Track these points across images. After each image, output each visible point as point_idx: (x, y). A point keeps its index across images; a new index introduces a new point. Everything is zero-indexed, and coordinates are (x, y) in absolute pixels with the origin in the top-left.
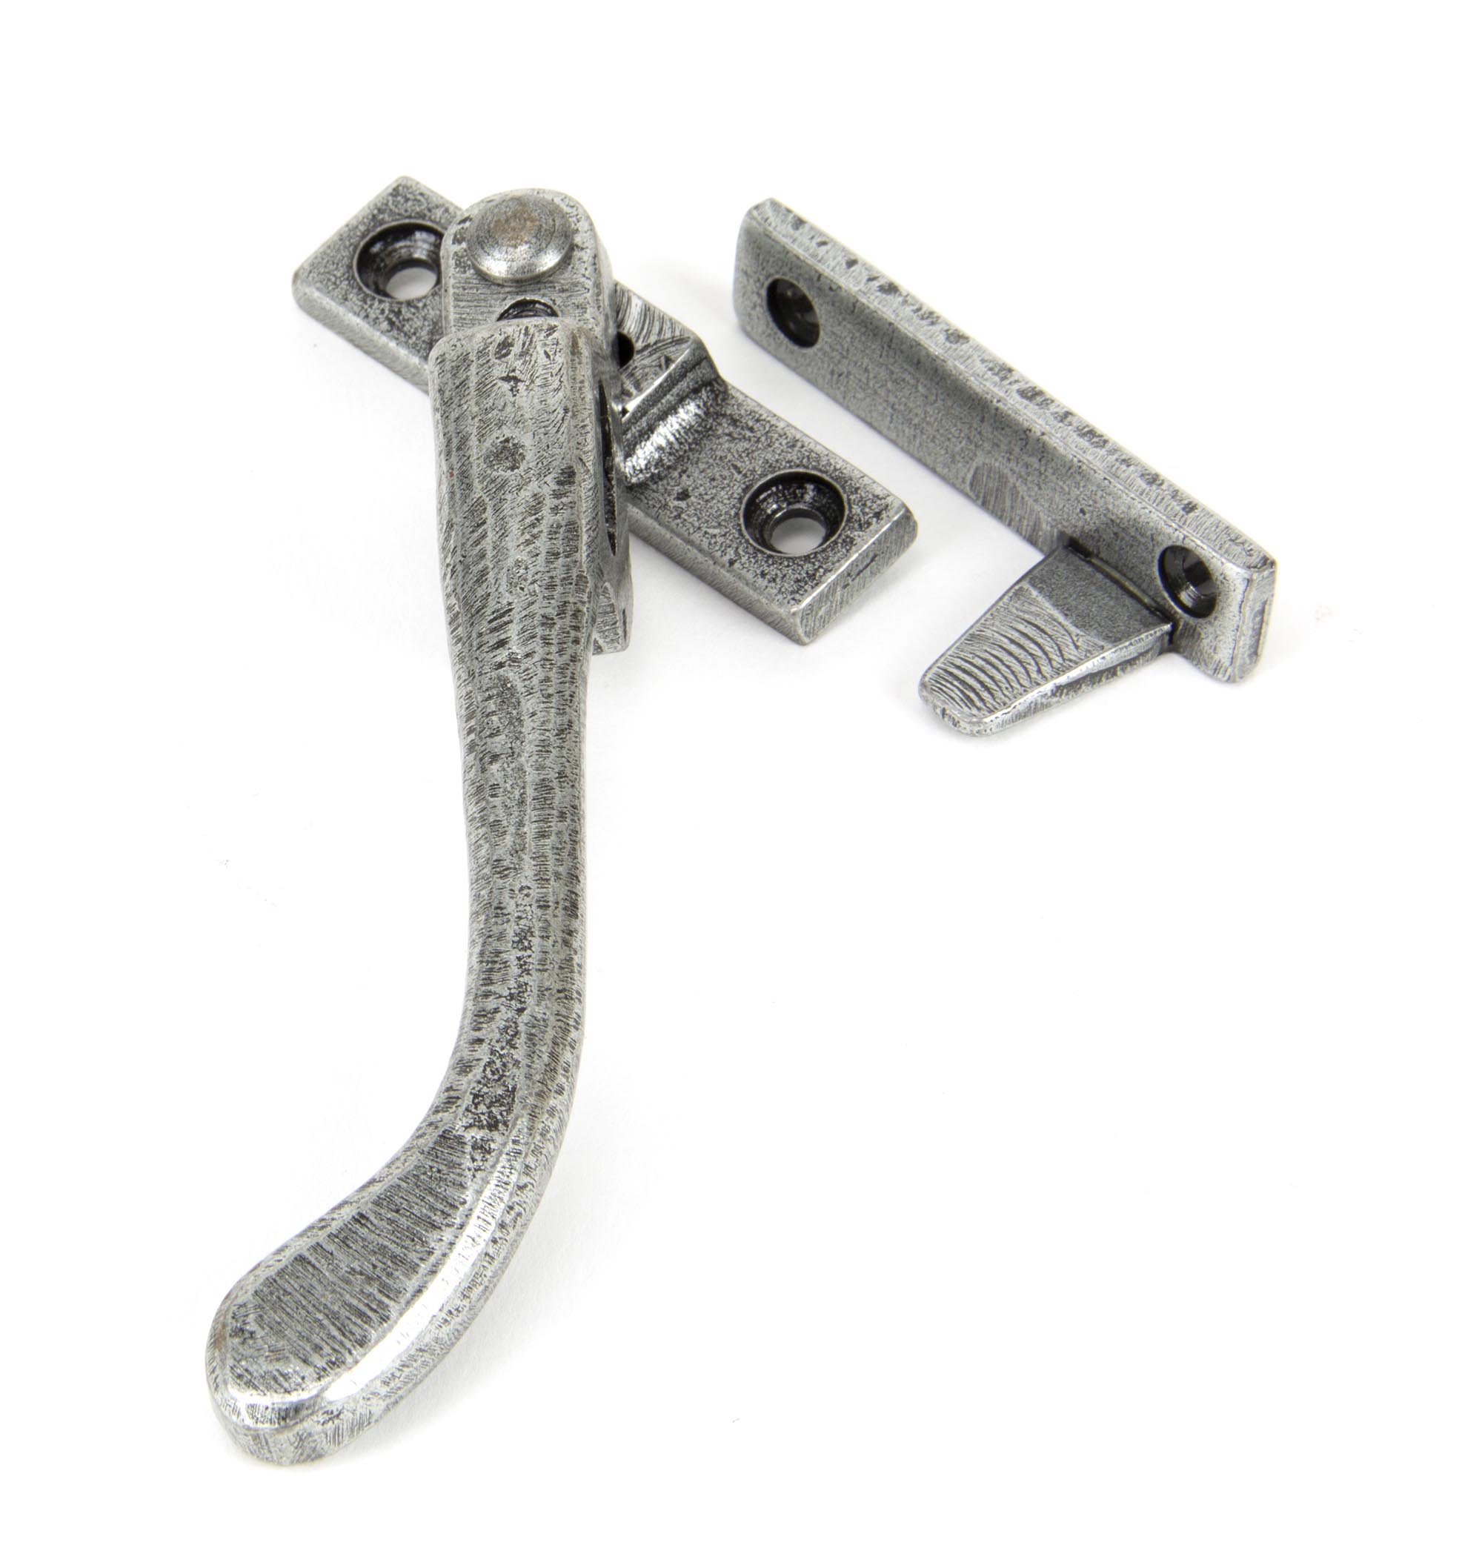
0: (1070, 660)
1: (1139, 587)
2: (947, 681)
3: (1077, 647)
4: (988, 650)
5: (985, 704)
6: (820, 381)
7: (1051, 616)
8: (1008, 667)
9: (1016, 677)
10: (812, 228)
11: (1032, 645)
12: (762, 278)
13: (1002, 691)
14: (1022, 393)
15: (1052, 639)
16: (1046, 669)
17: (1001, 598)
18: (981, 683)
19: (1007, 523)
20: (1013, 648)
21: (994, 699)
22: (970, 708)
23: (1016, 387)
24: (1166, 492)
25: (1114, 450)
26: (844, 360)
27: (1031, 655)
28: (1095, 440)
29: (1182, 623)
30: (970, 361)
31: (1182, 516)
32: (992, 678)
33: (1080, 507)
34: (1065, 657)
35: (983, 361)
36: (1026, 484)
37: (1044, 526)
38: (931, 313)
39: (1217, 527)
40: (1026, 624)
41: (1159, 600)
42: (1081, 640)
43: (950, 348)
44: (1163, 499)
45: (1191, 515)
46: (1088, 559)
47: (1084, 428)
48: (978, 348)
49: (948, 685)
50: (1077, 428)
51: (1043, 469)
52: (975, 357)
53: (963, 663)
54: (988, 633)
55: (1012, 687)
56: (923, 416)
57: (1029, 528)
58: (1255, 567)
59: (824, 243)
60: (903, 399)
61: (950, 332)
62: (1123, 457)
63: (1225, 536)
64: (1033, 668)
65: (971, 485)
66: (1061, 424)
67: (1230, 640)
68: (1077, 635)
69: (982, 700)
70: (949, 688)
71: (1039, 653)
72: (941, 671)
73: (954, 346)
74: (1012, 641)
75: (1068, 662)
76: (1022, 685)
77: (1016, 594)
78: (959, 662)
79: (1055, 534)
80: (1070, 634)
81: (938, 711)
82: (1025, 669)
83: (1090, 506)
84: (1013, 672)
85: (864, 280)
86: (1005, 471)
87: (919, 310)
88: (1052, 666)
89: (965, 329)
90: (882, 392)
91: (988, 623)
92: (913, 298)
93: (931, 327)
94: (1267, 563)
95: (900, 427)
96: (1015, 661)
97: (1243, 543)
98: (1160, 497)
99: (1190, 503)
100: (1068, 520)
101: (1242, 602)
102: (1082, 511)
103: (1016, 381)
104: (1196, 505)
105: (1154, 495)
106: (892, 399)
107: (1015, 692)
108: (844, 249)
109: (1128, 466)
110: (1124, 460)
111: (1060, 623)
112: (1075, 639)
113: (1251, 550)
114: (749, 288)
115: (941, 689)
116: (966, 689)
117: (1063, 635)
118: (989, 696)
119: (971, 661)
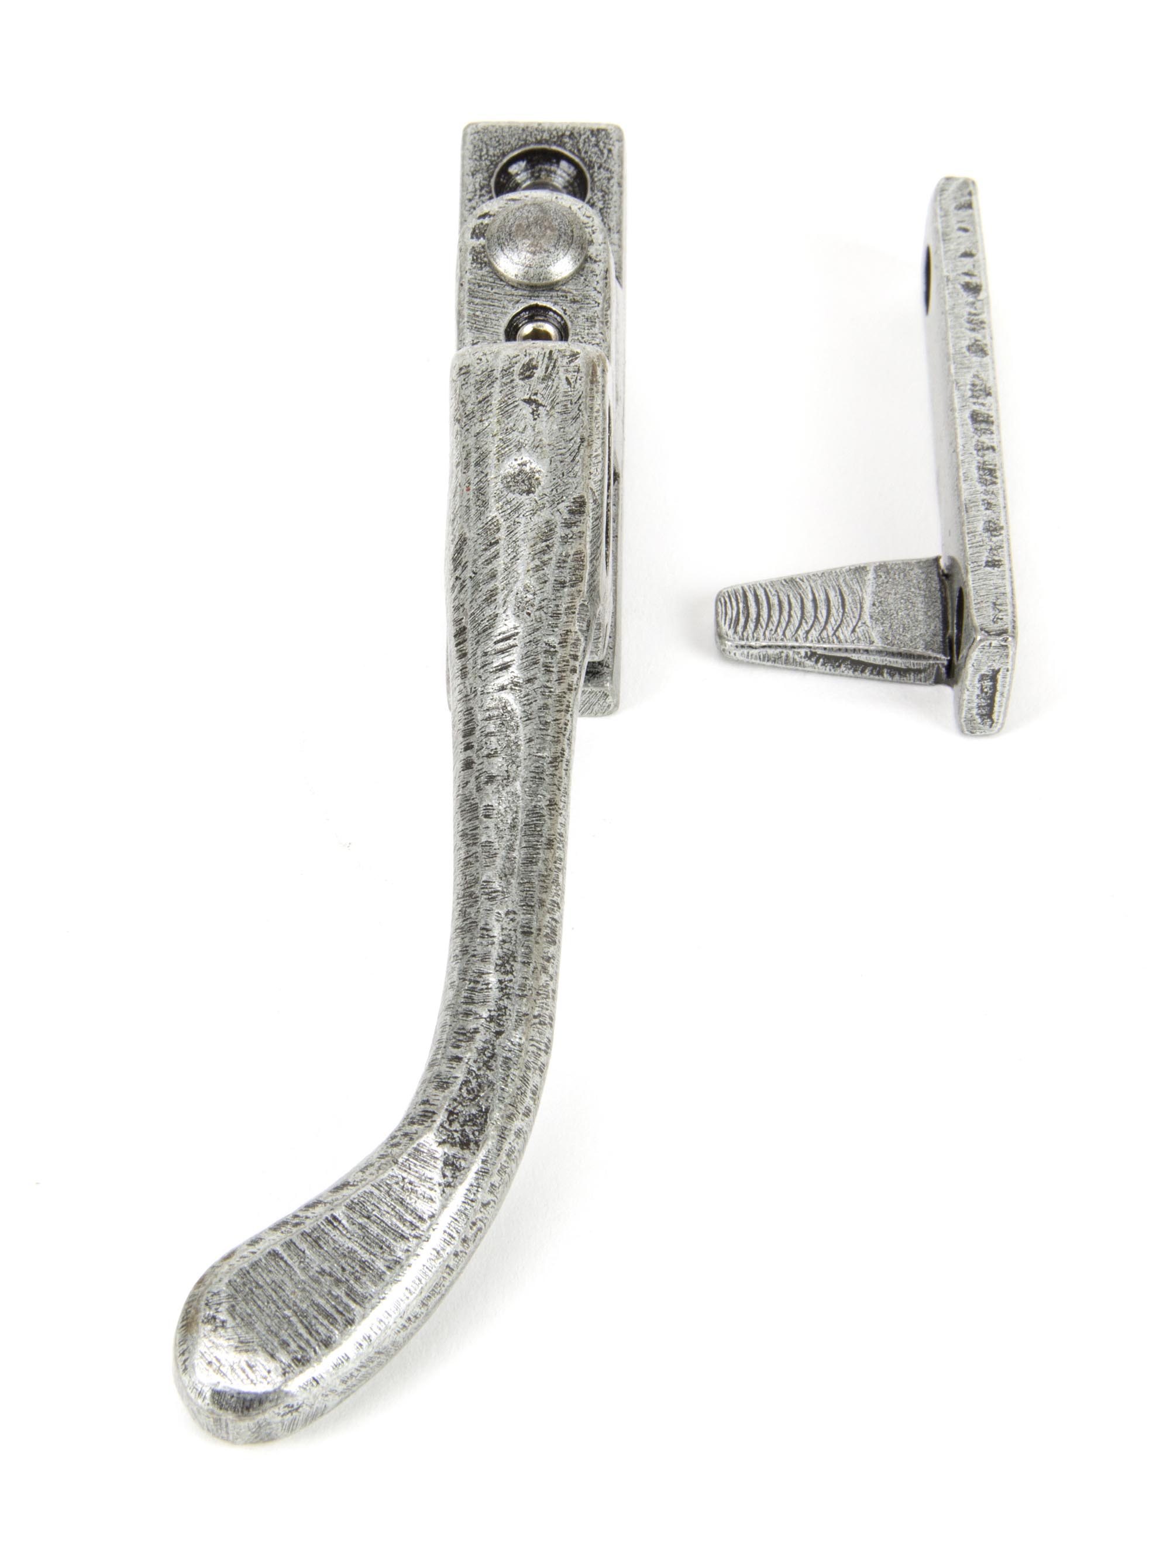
2: (737, 600)
3: (854, 631)
4: (791, 595)
5: (746, 631)
7: (862, 599)
8: (790, 616)
9: (786, 626)
11: (824, 612)
15: (843, 615)
18: (759, 615)
20: (809, 604)
22: (730, 628)
27: (816, 617)
32: (770, 616)
34: (839, 635)
40: (838, 594)
42: (863, 628)
49: (734, 604)
53: (762, 594)
55: (776, 631)
64: (805, 628)
68: (865, 623)
69: (745, 627)
70: (732, 606)
71: (822, 620)
72: (741, 592)
74: (814, 601)
75: (834, 638)
76: (784, 635)
77: (855, 570)
78: (759, 591)
80: (859, 620)
82: (800, 624)
84: (789, 622)
88: (820, 634)
91: (814, 578)
96: (799, 615)
107: (775, 637)
111: (862, 608)
115: (726, 602)
116: (743, 613)
117: (854, 617)
118: (753, 628)
119: (770, 596)
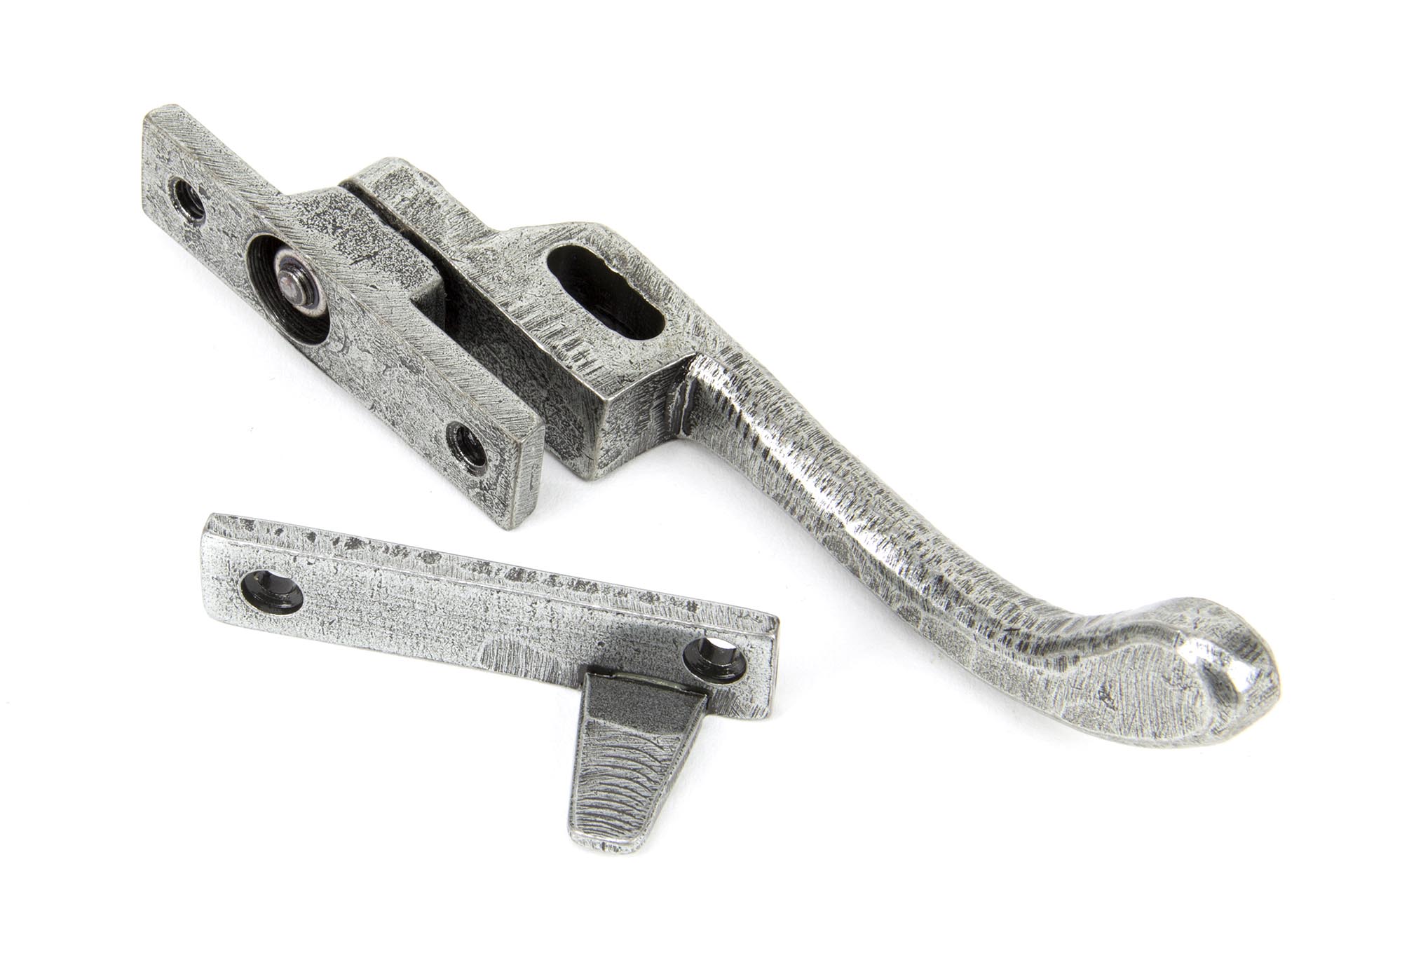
0: (664, 760)
1: (667, 680)
2: (591, 821)
3: (661, 748)
4: (601, 781)
5: (631, 825)
6: (310, 633)
7: (625, 733)
8: (626, 788)
9: (637, 792)
10: (261, 523)
11: (630, 762)
13: (635, 808)
14: (509, 577)
15: (639, 750)
16: (652, 775)
17: (579, 737)
18: (616, 809)
19: (523, 676)
20: (618, 771)
21: (634, 817)
22: (622, 833)
23: (502, 575)
24: (667, 603)
25: (607, 589)
26: (333, 611)
27: (634, 770)
28: (587, 587)
29: (715, 692)
30: (455, 571)
31: (693, 616)
32: (620, 802)
33: (598, 642)
34: (659, 760)
35: (464, 566)
36: (539, 642)
37: (563, 666)
38: (397, 547)
39: (722, 612)
40: (613, 748)
41: (689, 682)
42: (659, 741)
43: (434, 568)
44: (669, 609)
45: (697, 611)
46: (614, 676)
47: (573, 582)
48: (451, 557)
49: (595, 823)
50: (568, 584)
51: (555, 627)
52: (456, 566)
53: (592, 801)
54: (592, 768)
55: (639, 802)
56: (424, 626)
57: (547, 673)
58: (771, 629)
59: (279, 531)
60: (402, 620)
61: (422, 555)
62: (617, 591)
63: (733, 616)
64: (643, 779)
65: (483, 660)
66: (556, 588)
67: (765, 688)
68: (655, 738)
69: (628, 822)
70: (597, 826)
71: (640, 766)
72: (581, 815)
73: (435, 565)
74: (614, 767)
75: (664, 763)
76: (645, 797)
77: (588, 729)
78: (588, 802)
79: (576, 668)
80: (649, 740)
81: (598, 846)
82: (638, 782)
83: (608, 638)
84: (632, 790)
85: (332, 547)
86: (516, 640)
87: (387, 549)
88: (655, 771)
89: (433, 547)
90: (379, 622)
91: (586, 761)
92: (376, 541)
93: (407, 558)
94: (774, 622)
95: (401, 641)
96: (627, 781)
97: (748, 615)
98: (667, 609)
99: (689, 603)
100: (587, 655)
101: (771, 658)
102: (599, 644)
103: (499, 570)
104: (694, 602)
105: (662, 609)
106: (388, 624)
107: (644, 804)
108: (297, 528)
109: (626, 596)
110: (619, 593)
111: (636, 736)
112: (655, 742)
113: (757, 617)
115: (591, 830)
116: (608, 820)
117: (645, 743)
118: (629, 817)
119: (596, 796)
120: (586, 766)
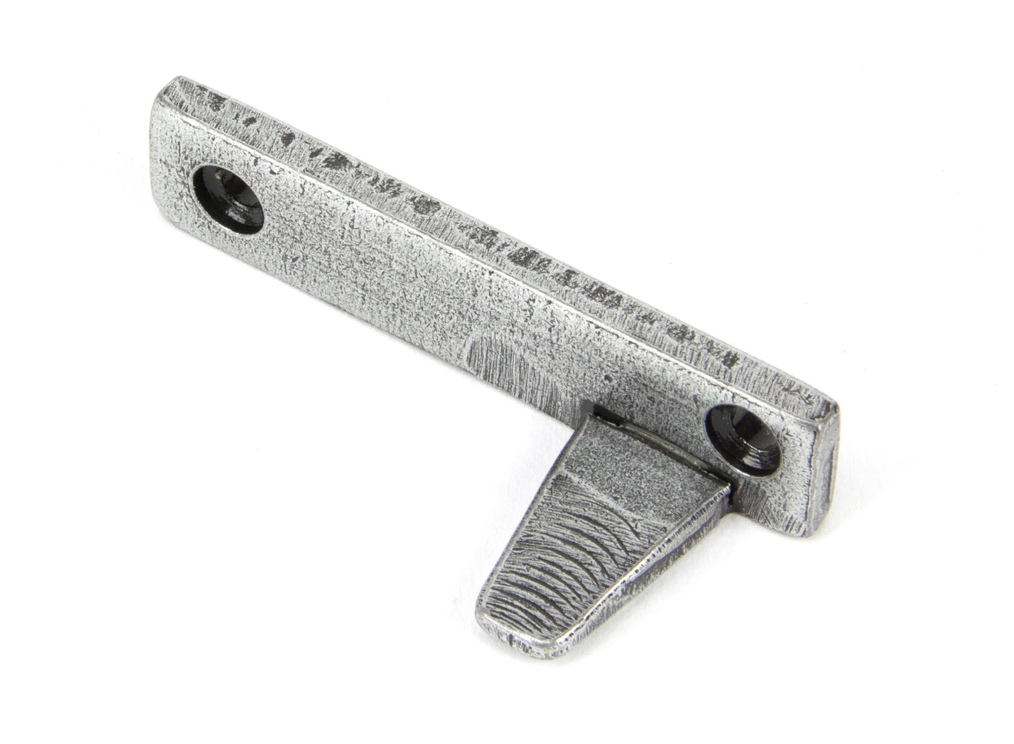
0: (634, 552)
1: (685, 450)
2: (506, 602)
3: (637, 534)
4: (542, 556)
5: (555, 622)
6: (271, 267)
7: (600, 503)
8: (569, 573)
9: (580, 583)
10: (234, 105)
11: (589, 542)
12: (185, 167)
13: (569, 602)
14: (514, 258)
15: (608, 530)
16: (610, 566)
17: (540, 492)
18: (545, 597)
19: (517, 395)
20: (569, 549)
21: (563, 614)
22: (540, 630)
23: (505, 252)
24: (700, 347)
25: (632, 307)
26: (298, 244)
27: (590, 553)
28: (608, 298)
29: (741, 483)
30: (448, 231)
31: (726, 372)
32: (554, 589)
33: (604, 374)
34: (628, 549)
35: (462, 228)
36: (536, 355)
37: (563, 396)
38: (391, 181)
39: (766, 377)
40: (575, 518)
41: (711, 461)
42: (639, 525)
43: (423, 219)
44: (699, 355)
45: (734, 367)
46: (621, 426)
47: (592, 286)
48: (452, 213)
49: (509, 607)
50: (585, 288)
51: (554, 339)
52: (452, 225)
53: (518, 578)
54: (537, 536)
55: (579, 595)
56: (402, 294)
57: (544, 399)
58: (819, 417)
59: (252, 121)
60: (376, 279)
61: (417, 199)
62: (643, 313)
63: (777, 386)
64: (596, 569)
65: (469, 360)
66: (566, 288)
67: (802, 495)
68: (634, 520)
69: (551, 618)
70: (511, 611)
71: (599, 550)
72: (497, 592)
73: (426, 217)
74: (566, 542)
75: (632, 555)
76: (589, 592)
77: (555, 484)
78: (513, 577)
79: (578, 403)
80: (626, 521)
81: (504, 638)
82: (588, 571)
83: (616, 372)
84: (576, 578)
85: (308, 158)
86: (509, 344)
87: (376, 180)
88: (616, 563)
89: (433, 193)
90: (349, 274)
91: (533, 525)
92: (366, 166)
93: (395, 199)
94: (830, 408)
95: (375, 308)
96: (574, 565)
97: (798, 391)
98: (696, 354)
99: (729, 354)
100: (591, 388)
101: (811, 456)
102: (607, 378)
103: (505, 245)
104: (736, 355)
105: (689, 352)
106: (361, 280)
107: (584, 600)
108: (275, 123)
109: (651, 323)
110: (644, 317)
111: (612, 510)
112: (633, 525)
113: (809, 396)
114: (172, 178)
115: (502, 614)
116: (529, 607)
117: (620, 523)
118: (557, 611)
119: (527, 573)
120: (531, 531)
